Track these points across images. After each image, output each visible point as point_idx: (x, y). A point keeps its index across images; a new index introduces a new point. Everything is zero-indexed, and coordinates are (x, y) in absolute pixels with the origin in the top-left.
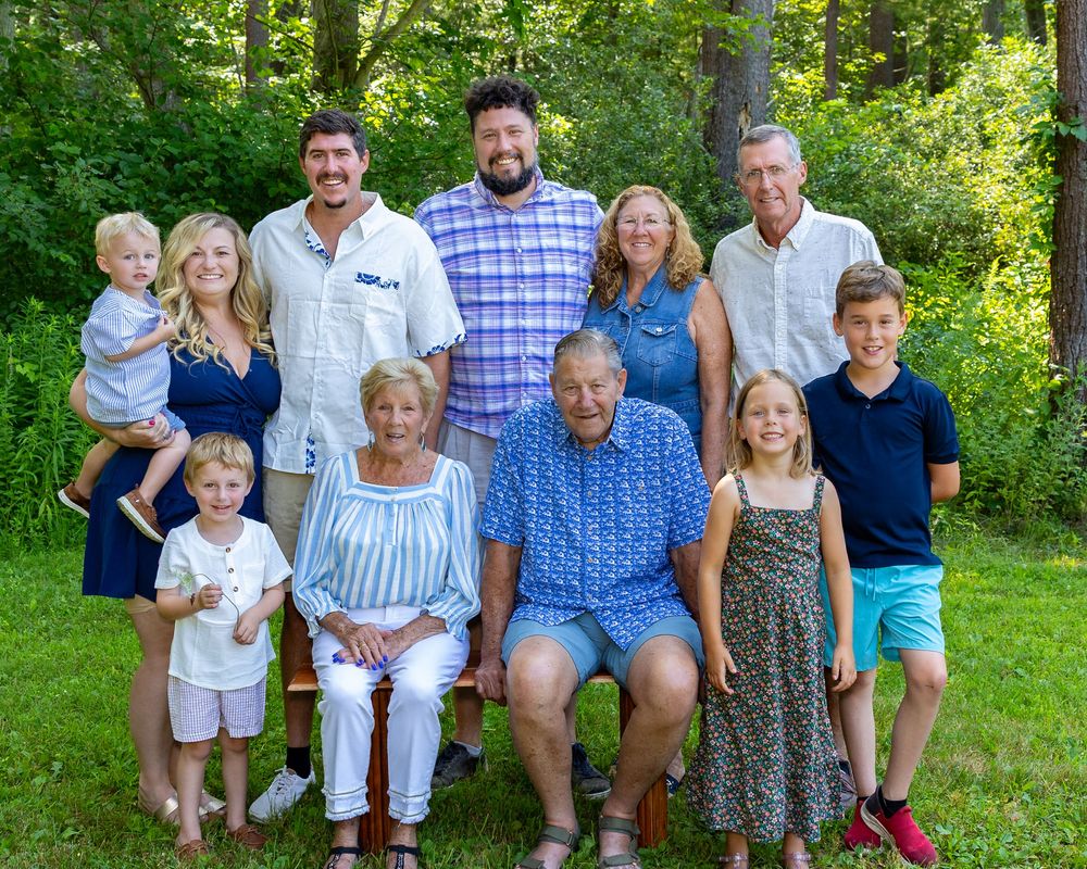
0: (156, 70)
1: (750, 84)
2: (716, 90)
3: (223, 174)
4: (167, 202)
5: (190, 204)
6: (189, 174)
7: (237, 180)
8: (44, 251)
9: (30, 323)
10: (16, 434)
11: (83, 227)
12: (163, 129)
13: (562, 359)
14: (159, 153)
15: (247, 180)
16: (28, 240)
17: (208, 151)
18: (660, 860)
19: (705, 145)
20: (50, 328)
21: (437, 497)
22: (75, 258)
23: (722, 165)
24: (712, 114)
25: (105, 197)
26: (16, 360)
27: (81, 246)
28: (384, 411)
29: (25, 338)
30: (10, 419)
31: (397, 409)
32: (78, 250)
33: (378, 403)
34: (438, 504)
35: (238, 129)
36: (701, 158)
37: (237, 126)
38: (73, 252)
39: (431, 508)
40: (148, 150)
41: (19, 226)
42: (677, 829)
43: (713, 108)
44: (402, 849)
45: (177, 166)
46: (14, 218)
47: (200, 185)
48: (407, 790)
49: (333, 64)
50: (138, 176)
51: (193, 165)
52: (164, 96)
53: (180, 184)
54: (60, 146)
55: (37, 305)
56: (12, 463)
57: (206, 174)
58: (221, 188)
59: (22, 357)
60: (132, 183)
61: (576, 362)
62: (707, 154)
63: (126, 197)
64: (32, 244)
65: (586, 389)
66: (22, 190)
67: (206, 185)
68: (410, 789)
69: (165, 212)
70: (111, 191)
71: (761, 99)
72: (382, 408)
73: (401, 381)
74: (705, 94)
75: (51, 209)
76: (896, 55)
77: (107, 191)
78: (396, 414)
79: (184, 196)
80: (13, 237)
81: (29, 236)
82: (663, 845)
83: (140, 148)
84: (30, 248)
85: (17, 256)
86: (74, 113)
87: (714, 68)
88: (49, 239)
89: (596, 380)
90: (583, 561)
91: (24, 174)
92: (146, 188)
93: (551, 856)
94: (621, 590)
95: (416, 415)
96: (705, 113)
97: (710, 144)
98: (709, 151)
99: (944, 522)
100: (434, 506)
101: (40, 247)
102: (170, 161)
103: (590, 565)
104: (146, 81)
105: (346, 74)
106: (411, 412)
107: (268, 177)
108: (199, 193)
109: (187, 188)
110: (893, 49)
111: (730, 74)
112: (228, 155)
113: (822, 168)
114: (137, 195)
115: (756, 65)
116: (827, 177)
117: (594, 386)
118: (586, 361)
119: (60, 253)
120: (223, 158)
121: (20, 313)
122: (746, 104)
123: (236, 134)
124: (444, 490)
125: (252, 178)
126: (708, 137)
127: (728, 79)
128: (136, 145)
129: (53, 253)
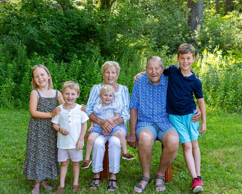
0: (65, 3)
1: (199, 10)
2: (191, 12)
3: (79, 26)
4: (66, 32)
5: (71, 32)
6: (71, 26)
7: (82, 27)
8: (38, 42)
9: (34, 58)
10: (30, 82)
11: (47, 37)
12: (66, 15)
13: (149, 62)
14: (65, 21)
15: (84, 27)
16: (35, 39)
17: (75, 21)
18: (170, 186)
19: (188, 24)
20: (38, 59)
21: (120, 94)
22: (45, 43)
23: (192, 28)
24: (190, 17)
25: (52, 30)
26: (31, 66)
27: (47, 41)
28: (108, 73)
29: (33, 61)
30: (29, 79)
31: (111, 73)
32: (46, 42)
33: (106, 71)
34: (120, 96)
35: (82, 16)
36: (187, 27)
37: (82, 15)
38: (45, 42)
39: (118, 97)
40: (63, 20)
41: (33, 36)
42: (175, 179)
43: (190, 16)
44: (113, 180)
45: (69, 24)
46: (31, 34)
47: (73, 28)
48: (114, 166)
49: (105, 3)
50: (60, 26)
51: (72, 24)
52: (67, 8)
53: (69, 28)
54: (43, 18)
55: (36, 54)
56: (29, 89)
57: (75, 26)
58: (78, 29)
59: (32, 65)
60: (58, 27)
61: (152, 63)
62: (188, 26)
63: (57, 30)
64: (36, 40)
65: (154, 69)
66: (34, 28)
67: (75, 28)
68: (115, 165)
69: (65, 34)
70: (54, 29)
71: (201, 14)
72: (107, 73)
73: (112, 66)
74: (189, 12)
75: (40, 33)
76: (232, 7)
77: (53, 29)
78: (111, 74)
79: (70, 30)
80: (32, 38)
81: (35, 38)
82: (171, 182)
83: (61, 20)
84: (35, 41)
85: (32, 43)
86: (46, 12)
87: (191, 7)
88: (40, 39)
89: (157, 67)
90: (153, 111)
91: (35, 25)
92: (61, 29)
93: (143, 184)
94: (163, 118)
95: (115, 74)
96: (188, 17)
97: (189, 24)
98: (189, 25)
99: (241, 109)
100: (119, 97)
101: (37, 41)
102: (67, 23)
103: (155, 112)
104: (63, 5)
105: (108, 5)
106: (114, 74)
107: (88, 27)
108: (73, 30)
109: (71, 29)
110: (231, 5)
111: (194, 8)
112: (80, 21)
113: (215, 29)
114: (60, 30)
115: (200, 6)
116: (215, 31)
117: (156, 69)
118: (155, 63)
119: (41, 42)
120: (79, 22)
121: (33, 55)
122: (198, 15)
123: (82, 17)
124: (121, 93)
125: (85, 27)
126: (189, 22)
127: (194, 9)
128: (60, 19)
129: (40, 42)
